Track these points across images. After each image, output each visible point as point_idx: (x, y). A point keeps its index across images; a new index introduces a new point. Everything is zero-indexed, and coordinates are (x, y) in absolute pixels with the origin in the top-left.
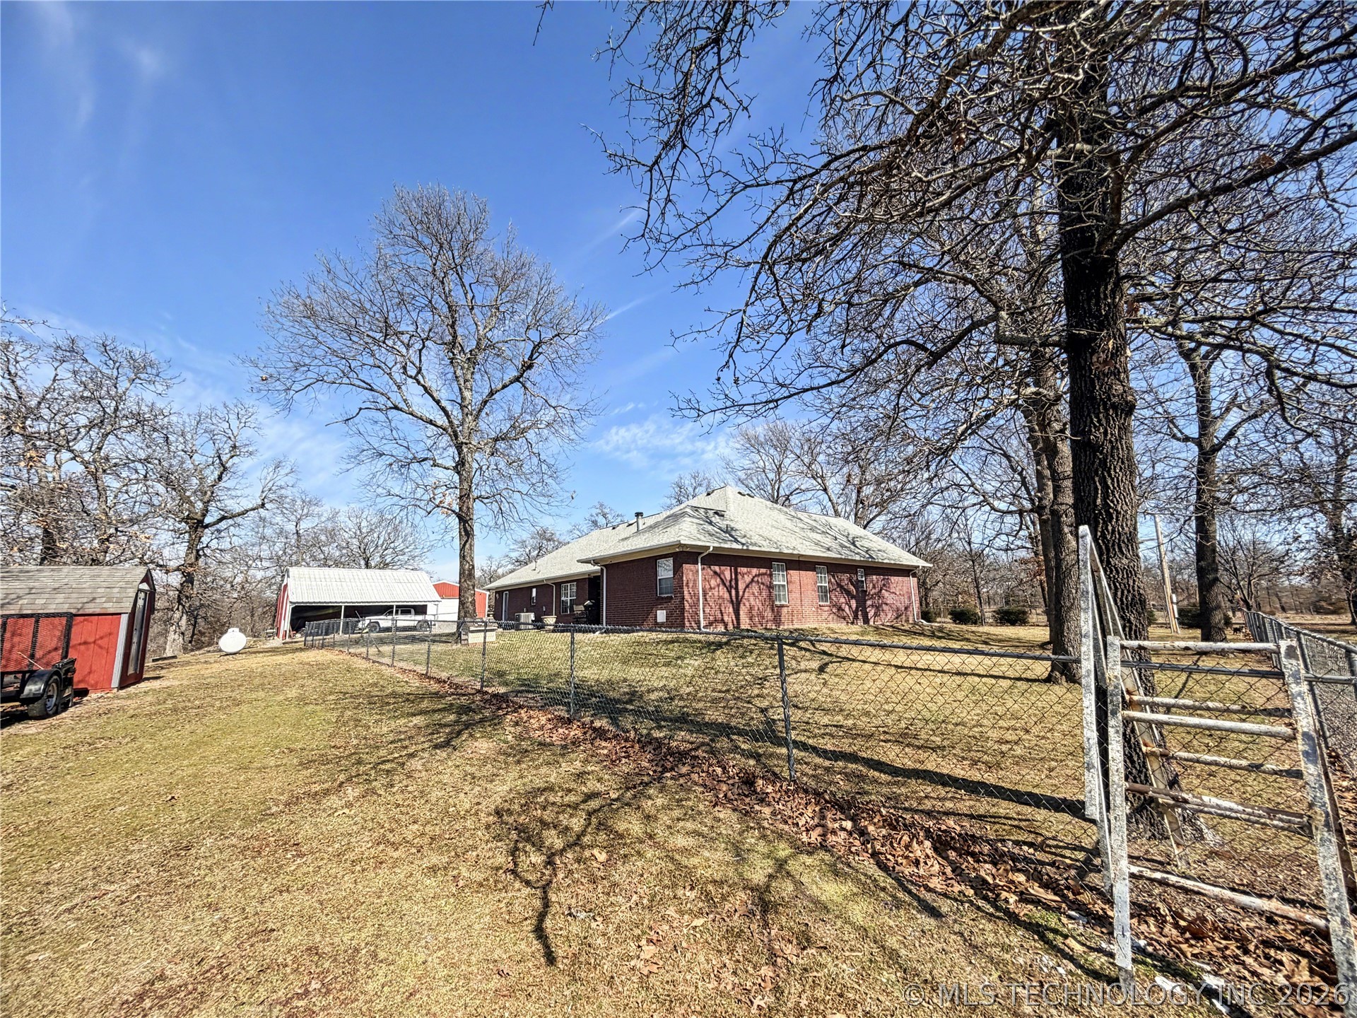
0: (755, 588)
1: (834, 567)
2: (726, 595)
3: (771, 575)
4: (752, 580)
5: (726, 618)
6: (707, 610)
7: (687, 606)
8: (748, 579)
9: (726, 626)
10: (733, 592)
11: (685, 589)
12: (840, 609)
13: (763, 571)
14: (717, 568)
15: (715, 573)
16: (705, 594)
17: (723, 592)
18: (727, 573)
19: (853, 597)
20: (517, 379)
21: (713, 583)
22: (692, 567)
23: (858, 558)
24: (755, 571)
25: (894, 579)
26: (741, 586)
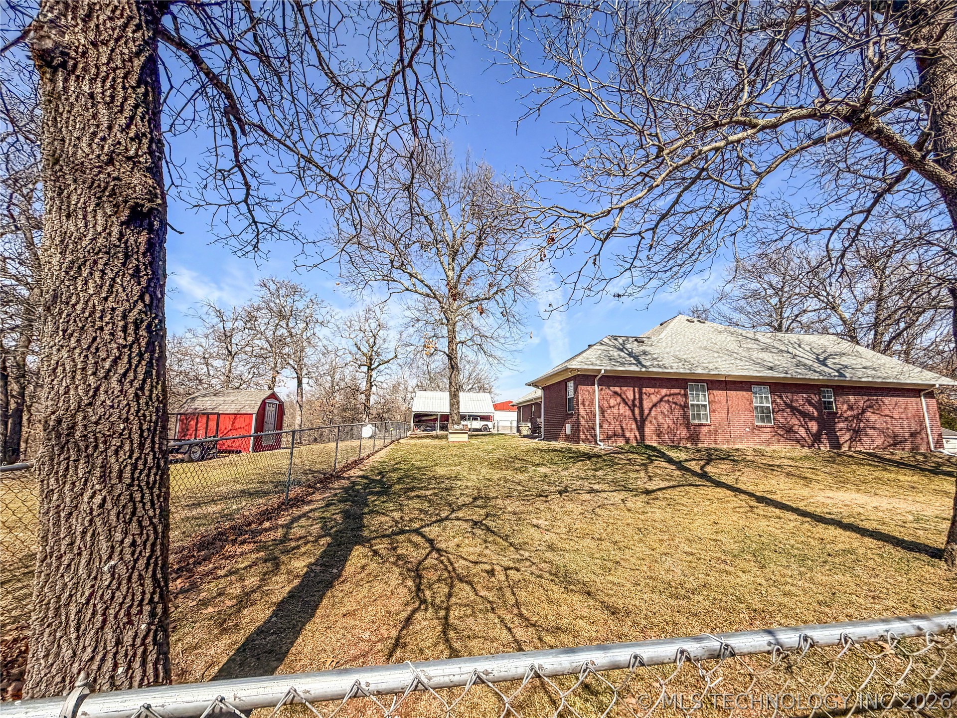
0: (665, 407)
1: (778, 387)
2: (628, 413)
3: (686, 395)
4: (661, 400)
5: (628, 434)
6: (605, 426)
7: (582, 421)
8: (655, 399)
9: (627, 441)
10: (637, 411)
11: (581, 407)
12: (790, 430)
13: (677, 391)
14: (617, 389)
15: (616, 393)
16: (603, 412)
17: (625, 411)
18: (629, 393)
19: (812, 418)
20: (475, 256)
21: (612, 402)
22: (589, 388)
23: (815, 376)
24: (664, 391)
25: (887, 400)
26: (647, 405)
